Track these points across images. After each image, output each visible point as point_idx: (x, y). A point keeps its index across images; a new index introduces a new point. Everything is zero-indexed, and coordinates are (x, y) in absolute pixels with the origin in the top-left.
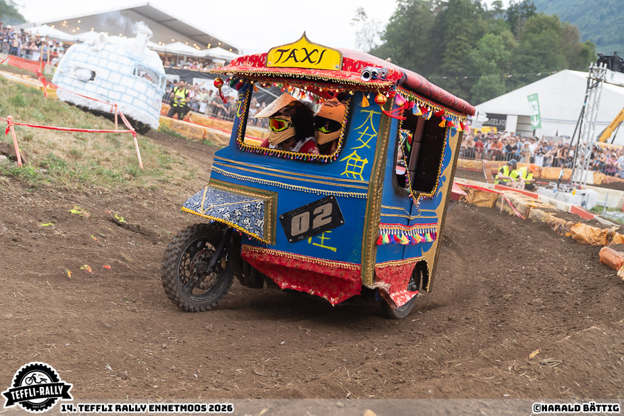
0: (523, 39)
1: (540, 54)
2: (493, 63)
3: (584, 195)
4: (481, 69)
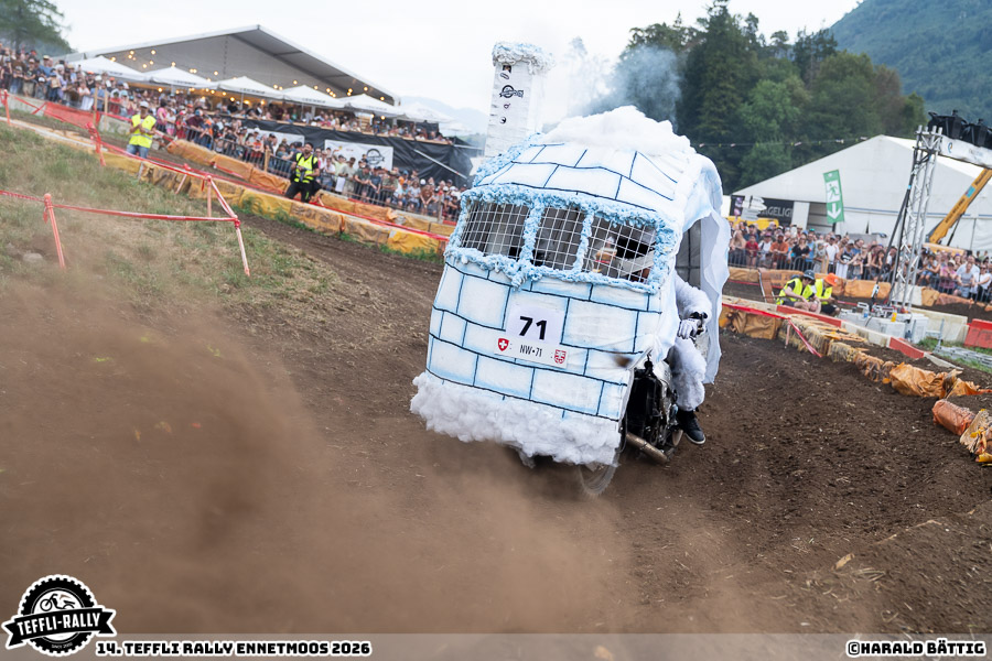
0: (818, 90)
1: (842, 112)
2: (774, 125)
3: (909, 321)
4: (756, 133)
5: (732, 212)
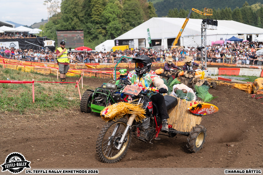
2: (114, 16)
3: (208, 71)
4: (110, 19)
5: (116, 45)
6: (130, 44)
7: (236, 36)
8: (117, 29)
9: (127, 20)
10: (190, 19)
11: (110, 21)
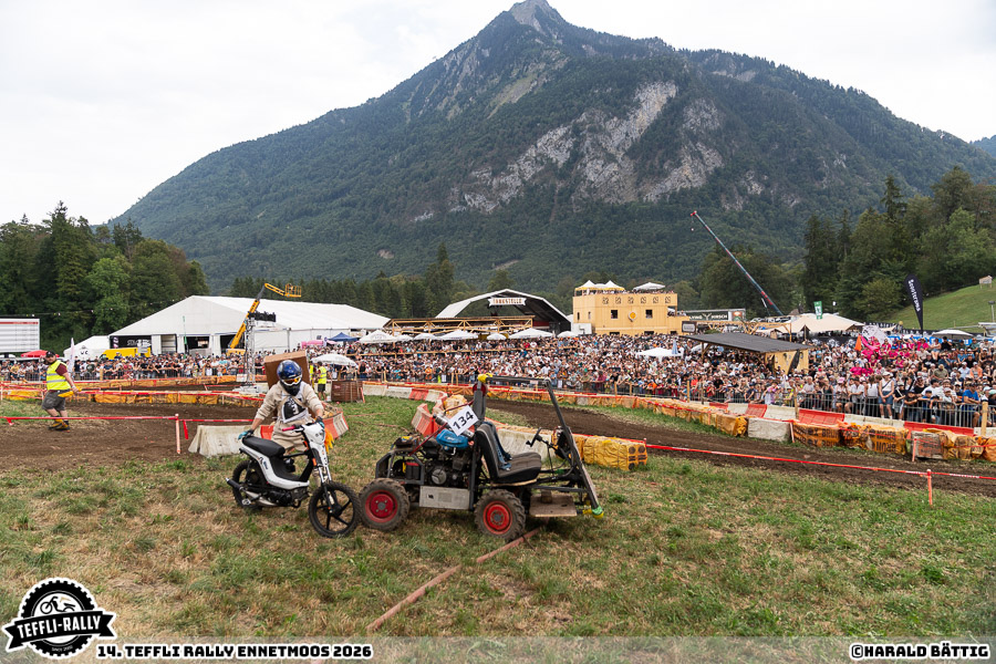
0: (136, 262)
2: (113, 285)
4: (102, 291)
5: (112, 346)
6: (139, 345)
7: (345, 333)
8: (117, 313)
9: (141, 294)
10: (261, 300)
11: (101, 297)
